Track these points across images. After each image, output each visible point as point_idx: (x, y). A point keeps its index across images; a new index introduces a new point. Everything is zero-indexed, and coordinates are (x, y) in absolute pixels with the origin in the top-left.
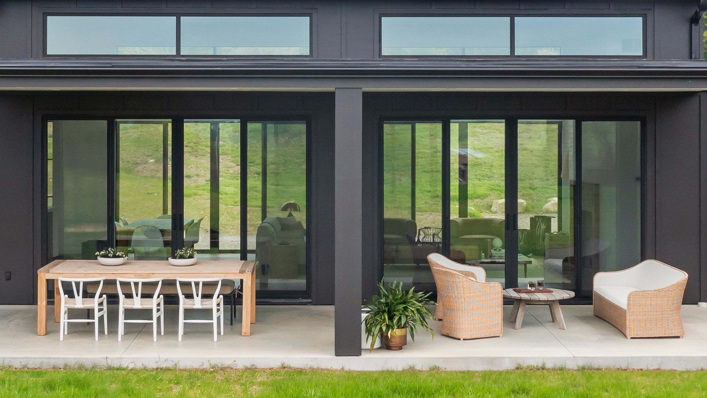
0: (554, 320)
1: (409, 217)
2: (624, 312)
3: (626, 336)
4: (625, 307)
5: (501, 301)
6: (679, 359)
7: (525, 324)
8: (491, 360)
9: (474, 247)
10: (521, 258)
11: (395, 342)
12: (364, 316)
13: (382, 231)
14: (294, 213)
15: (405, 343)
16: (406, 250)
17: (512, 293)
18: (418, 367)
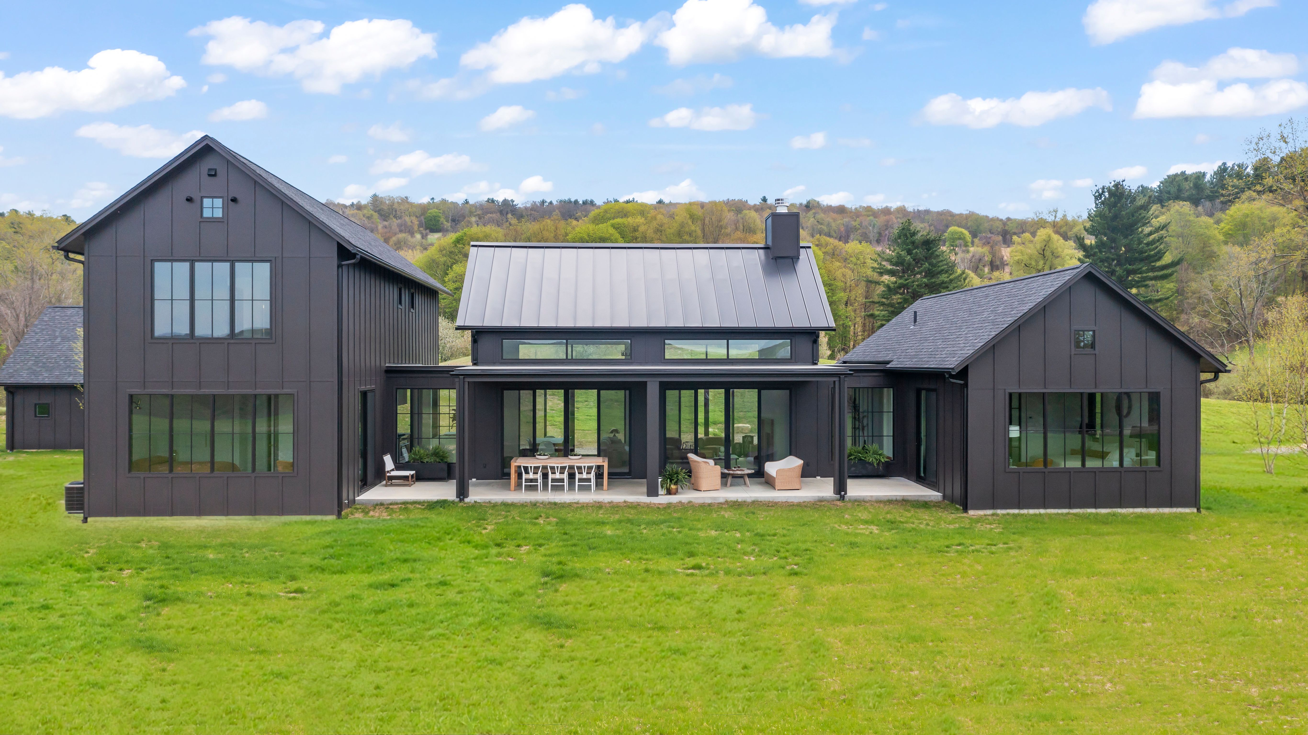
0: (745, 484)
1: (677, 436)
2: (774, 478)
3: (775, 489)
4: (775, 476)
5: (720, 474)
6: (795, 497)
7: (731, 485)
8: (715, 498)
9: (711, 451)
10: (733, 456)
11: (674, 491)
12: (660, 480)
13: (665, 444)
14: (617, 435)
15: (677, 491)
16: (676, 453)
17: (726, 471)
18: (683, 501)
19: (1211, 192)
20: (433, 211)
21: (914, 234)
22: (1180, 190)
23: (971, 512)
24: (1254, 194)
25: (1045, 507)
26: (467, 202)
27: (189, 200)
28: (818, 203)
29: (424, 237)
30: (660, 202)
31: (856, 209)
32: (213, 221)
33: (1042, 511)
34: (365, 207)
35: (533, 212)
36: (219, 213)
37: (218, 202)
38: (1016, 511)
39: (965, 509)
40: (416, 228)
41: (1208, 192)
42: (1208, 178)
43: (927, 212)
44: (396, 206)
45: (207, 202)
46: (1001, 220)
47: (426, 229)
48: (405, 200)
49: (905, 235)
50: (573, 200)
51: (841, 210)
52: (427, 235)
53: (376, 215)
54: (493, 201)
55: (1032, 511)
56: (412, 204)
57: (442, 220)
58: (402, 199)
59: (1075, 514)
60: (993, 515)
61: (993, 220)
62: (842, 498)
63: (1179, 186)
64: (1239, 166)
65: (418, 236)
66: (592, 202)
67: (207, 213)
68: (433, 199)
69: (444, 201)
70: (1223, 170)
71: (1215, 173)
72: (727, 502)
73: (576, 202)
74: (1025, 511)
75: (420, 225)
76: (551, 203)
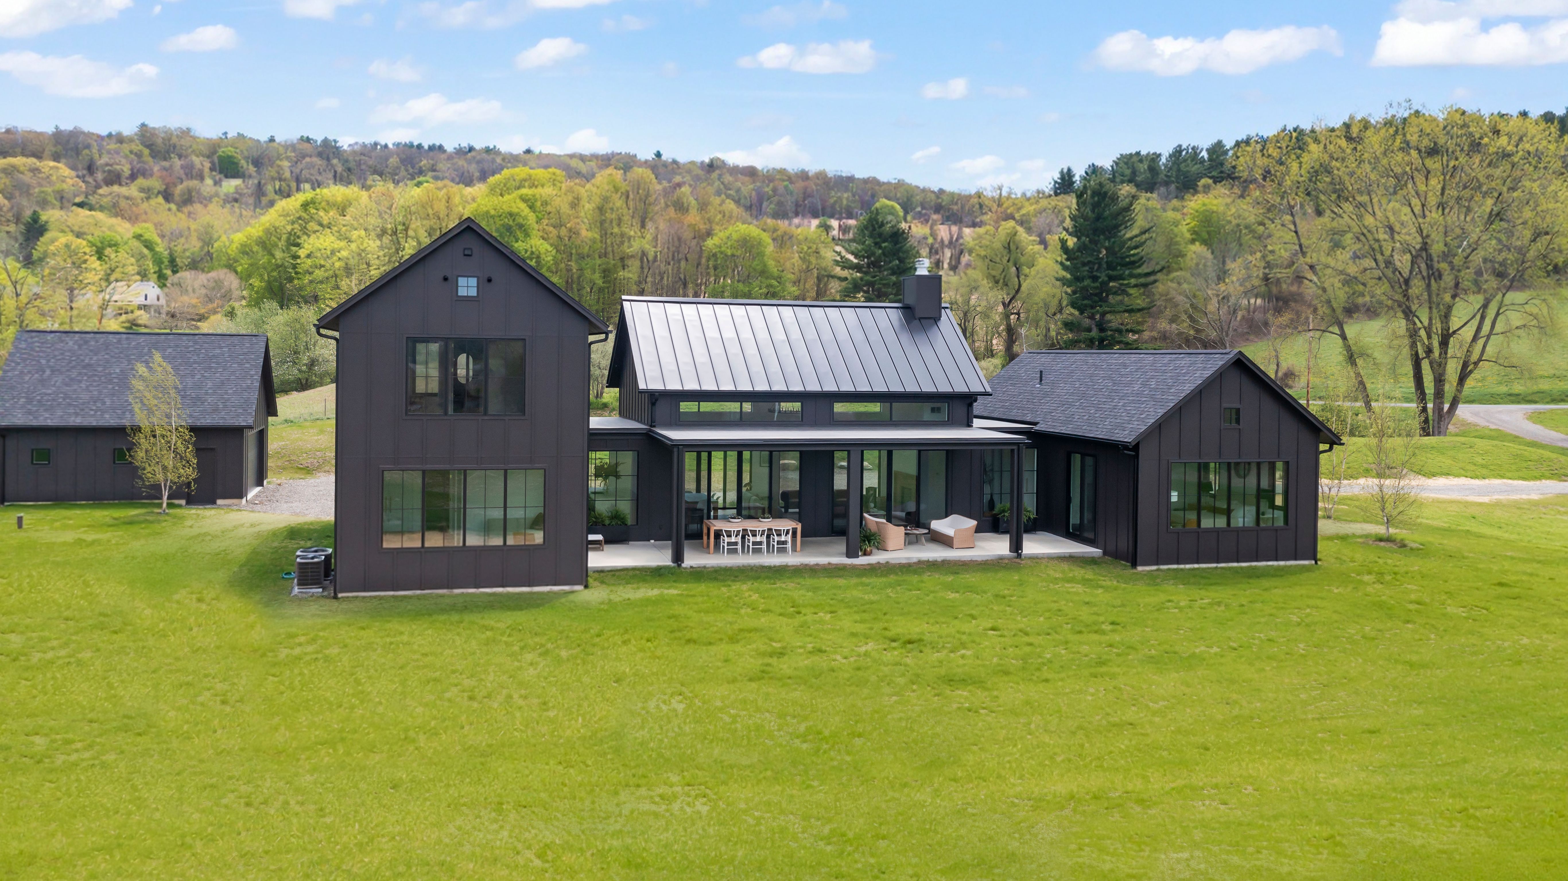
0: (928, 543)
2: (952, 538)
3: (958, 547)
4: (952, 535)
5: (903, 535)
7: (914, 545)
8: (902, 558)
11: (869, 551)
15: (872, 552)
17: (908, 532)
18: (881, 562)
19: (1167, 176)
20: (230, 151)
21: (882, 225)
22: (1134, 173)
23: (1140, 568)
24: (1210, 181)
25: (1198, 563)
26: (272, 140)
27: (446, 279)
28: (723, 161)
29: (217, 183)
30: (528, 151)
31: (768, 171)
32: (467, 299)
33: (1196, 566)
34: (131, 140)
35: (363, 157)
36: (473, 292)
37: (473, 282)
38: (1175, 566)
39: (1134, 565)
40: (207, 170)
41: (1162, 176)
42: (1163, 160)
43: (851, 179)
44: (174, 140)
45: (462, 281)
46: (933, 192)
47: (220, 172)
48: (186, 133)
49: (873, 226)
50: (415, 144)
51: (751, 172)
52: (220, 180)
53: (146, 152)
54: (308, 140)
55: (1188, 566)
56: (194, 138)
57: (243, 163)
58: (183, 132)
59: (1222, 568)
60: (1157, 570)
61: (924, 190)
62: (1019, 556)
63: (1133, 168)
64: (1193, 148)
65: (209, 182)
66: (441, 147)
67: (462, 292)
68: (226, 133)
69: (241, 136)
70: (1178, 151)
71: (1170, 156)
72: (920, 562)
73: (419, 146)
74: (1182, 566)
75: (212, 169)
76: (386, 146)
